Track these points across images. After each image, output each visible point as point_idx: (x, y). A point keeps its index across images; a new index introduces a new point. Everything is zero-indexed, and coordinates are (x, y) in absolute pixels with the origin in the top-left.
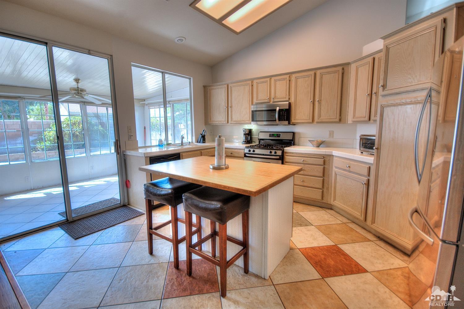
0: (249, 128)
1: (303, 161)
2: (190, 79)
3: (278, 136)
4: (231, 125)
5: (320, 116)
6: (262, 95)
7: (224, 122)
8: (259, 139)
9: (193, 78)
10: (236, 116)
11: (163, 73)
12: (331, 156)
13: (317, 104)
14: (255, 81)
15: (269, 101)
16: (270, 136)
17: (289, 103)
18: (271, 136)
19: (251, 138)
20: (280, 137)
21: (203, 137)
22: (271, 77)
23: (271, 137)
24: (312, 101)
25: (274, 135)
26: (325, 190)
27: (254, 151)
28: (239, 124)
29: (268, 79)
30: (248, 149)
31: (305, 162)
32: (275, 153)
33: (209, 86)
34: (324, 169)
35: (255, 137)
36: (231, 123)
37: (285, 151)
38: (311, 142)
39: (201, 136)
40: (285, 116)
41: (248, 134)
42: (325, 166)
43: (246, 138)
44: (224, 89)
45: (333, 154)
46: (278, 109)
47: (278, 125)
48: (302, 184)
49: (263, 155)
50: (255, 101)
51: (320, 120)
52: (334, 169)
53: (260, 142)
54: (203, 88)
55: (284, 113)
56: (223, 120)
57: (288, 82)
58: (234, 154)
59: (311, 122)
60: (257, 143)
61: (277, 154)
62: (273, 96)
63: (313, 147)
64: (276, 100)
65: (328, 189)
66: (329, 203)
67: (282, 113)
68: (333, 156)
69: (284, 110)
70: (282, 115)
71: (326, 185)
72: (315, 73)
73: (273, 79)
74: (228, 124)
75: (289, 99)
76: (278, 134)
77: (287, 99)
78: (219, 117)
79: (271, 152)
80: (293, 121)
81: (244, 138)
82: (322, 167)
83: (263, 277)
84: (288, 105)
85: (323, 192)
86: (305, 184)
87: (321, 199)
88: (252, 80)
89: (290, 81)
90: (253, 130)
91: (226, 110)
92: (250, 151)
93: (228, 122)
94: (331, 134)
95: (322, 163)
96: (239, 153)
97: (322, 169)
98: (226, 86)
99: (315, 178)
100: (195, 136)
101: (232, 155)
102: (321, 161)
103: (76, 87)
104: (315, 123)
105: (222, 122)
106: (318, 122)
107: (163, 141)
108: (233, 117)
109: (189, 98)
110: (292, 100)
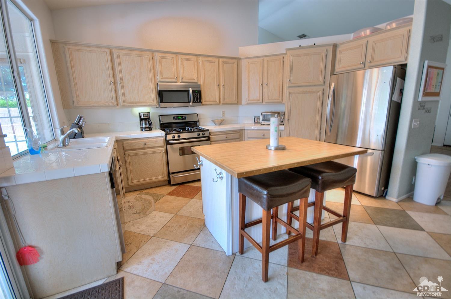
1: (226, 137)
3: (183, 118)
5: (224, 98)
7: (111, 104)
8: (161, 124)
13: (222, 88)
14: (156, 54)
15: (178, 80)
18: (175, 118)
20: (185, 119)
21: (81, 128)
22: (177, 54)
23: (175, 120)
24: (218, 85)
25: (178, 118)
27: (179, 136)
29: (174, 56)
30: (171, 135)
32: (203, 134)
40: (198, 98)
45: (245, 129)
46: (191, 90)
47: (188, 107)
49: (188, 139)
51: (225, 102)
55: (197, 94)
58: (149, 145)
59: (218, 104)
61: (205, 135)
63: (215, 126)
64: (184, 81)
67: (195, 94)
69: (197, 91)
70: (195, 96)
73: (180, 56)
75: (198, 81)
76: (182, 116)
77: (196, 81)
79: (199, 135)
80: (203, 102)
88: (153, 52)
91: (113, 86)
92: (174, 137)
93: (118, 104)
94: (224, 113)
96: (155, 142)
101: (146, 146)
104: (220, 105)
105: (107, 104)
106: (223, 104)
110: (201, 82)
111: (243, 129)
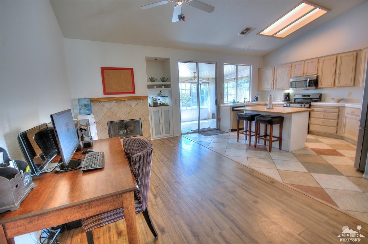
0: (288, 92)
1: (324, 110)
2: (250, 66)
3: (309, 96)
4: (275, 91)
5: (339, 82)
6: (298, 72)
7: (271, 89)
8: (294, 99)
9: (252, 66)
10: (279, 85)
11: (236, 65)
12: (344, 107)
13: (337, 75)
14: (293, 64)
15: (303, 75)
16: (303, 96)
17: (317, 76)
19: (289, 98)
21: (257, 98)
22: (305, 61)
24: (334, 74)
25: (306, 96)
26: (339, 128)
27: (290, 105)
28: (281, 90)
29: (303, 62)
30: (286, 104)
31: (325, 111)
32: (304, 106)
33: (262, 69)
34: (338, 115)
35: (292, 97)
36: (276, 90)
37: (311, 105)
38: (333, 100)
39: (255, 98)
40: (314, 84)
41: (287, 96)
42: (339, 113)
43: (285, 98)
44: (272, 70)
45: (345, 106)
46: (308, 80)
47: (308, 90)
48: (322, 124)
49: (296, 107)
50: (293, 76)
51: (339, 86)
52: (346, 114)
53: (295, 100)
54: (258, 70)
55: (313, 82)
56: (270, 88)
57: (317, 63)
59: (333, 87)
60: (293, 101)
61: (306, 107)
62: (305, 72)
63: (334, 102)
64: (307, 74)
65: (341, 127)
66: (341, 136)
68: (345, 107)
69: (313, 80)
70: (311, 83)
71: (339, 124)
72: (337, 57)
73: (306, 62)
74: (273, 90)
75: (317, 73)
77: (316, 73)
78: (267, 86)
79: (301, 105)
80: (319, 86)
81: (284, 99)
82: (337, 114)
83: (288, 151)
84: (316, 77)
85: (337, 129)
86: (325, 124)
87: (335, 133)
88: (291, 63)
89: (318, 62)
90: (290, 94)
91: (273, 82)
92: (287, 105)
93: (273, 89)
95: (337, 111)
97: (337, 115)
98: (273, 68)
99: (331, 120)
100: (252, 98)
102: (337, 110)
103: (194, 76)
104: (335, 87)
105: (269, 89)
106: (337, 87)
107: (235, 100)
108: (277, 85)
109: (249, 76)
110: (319, 74)
111: (343, 107)
